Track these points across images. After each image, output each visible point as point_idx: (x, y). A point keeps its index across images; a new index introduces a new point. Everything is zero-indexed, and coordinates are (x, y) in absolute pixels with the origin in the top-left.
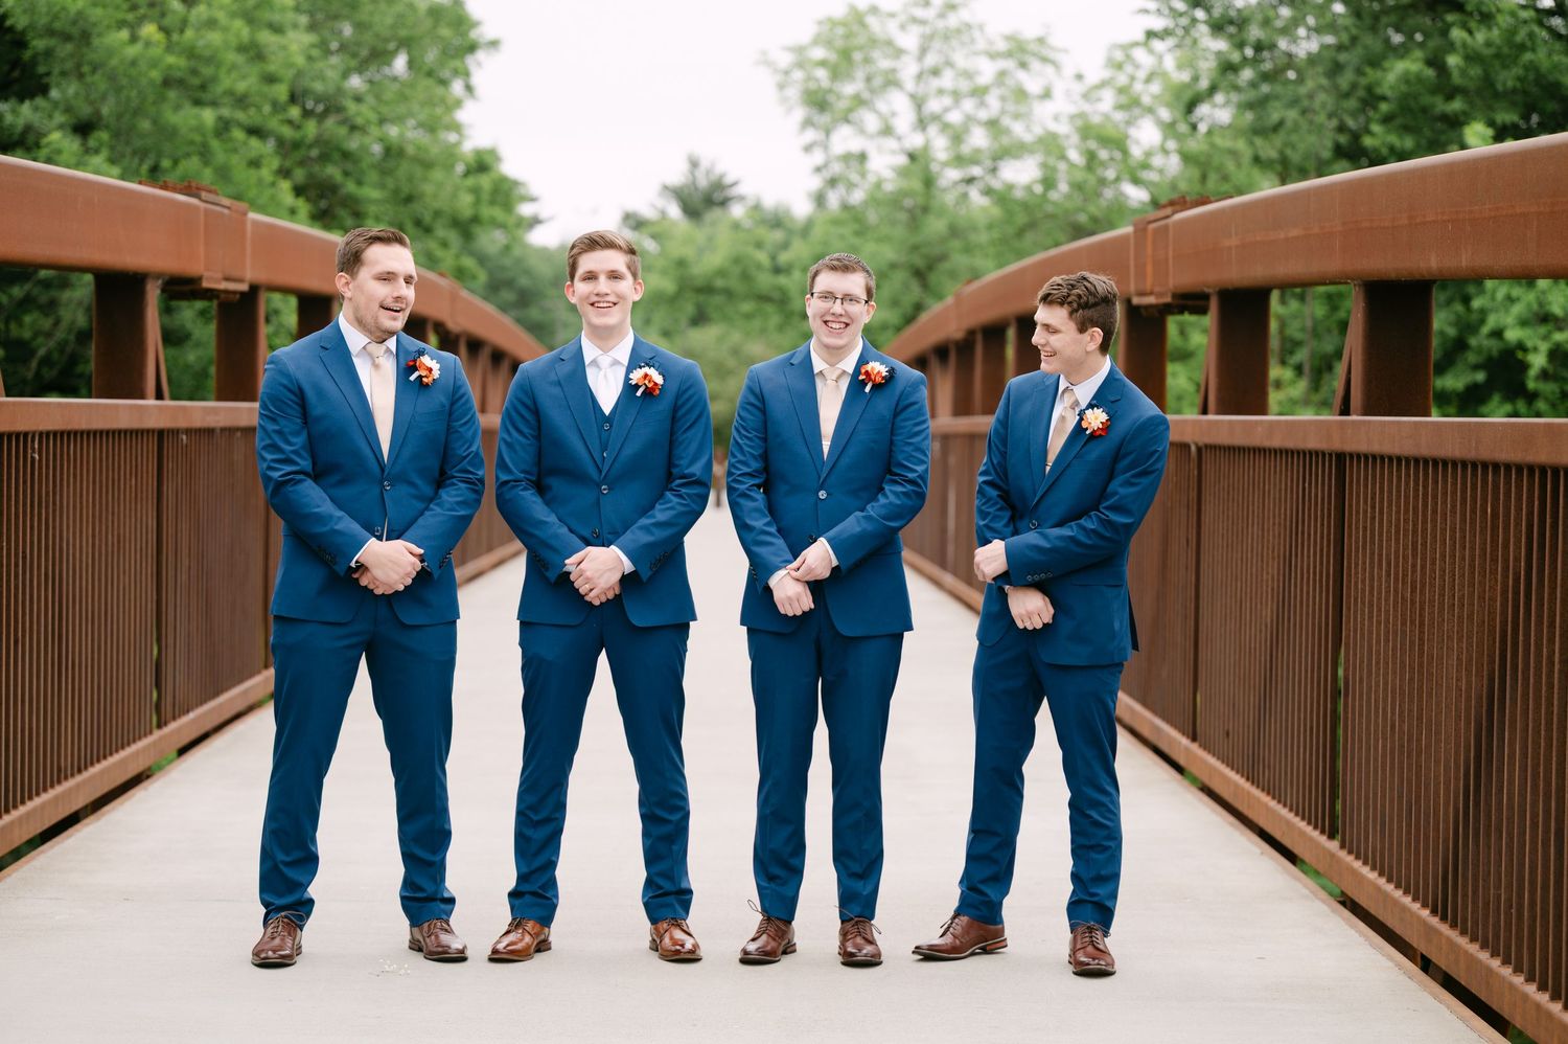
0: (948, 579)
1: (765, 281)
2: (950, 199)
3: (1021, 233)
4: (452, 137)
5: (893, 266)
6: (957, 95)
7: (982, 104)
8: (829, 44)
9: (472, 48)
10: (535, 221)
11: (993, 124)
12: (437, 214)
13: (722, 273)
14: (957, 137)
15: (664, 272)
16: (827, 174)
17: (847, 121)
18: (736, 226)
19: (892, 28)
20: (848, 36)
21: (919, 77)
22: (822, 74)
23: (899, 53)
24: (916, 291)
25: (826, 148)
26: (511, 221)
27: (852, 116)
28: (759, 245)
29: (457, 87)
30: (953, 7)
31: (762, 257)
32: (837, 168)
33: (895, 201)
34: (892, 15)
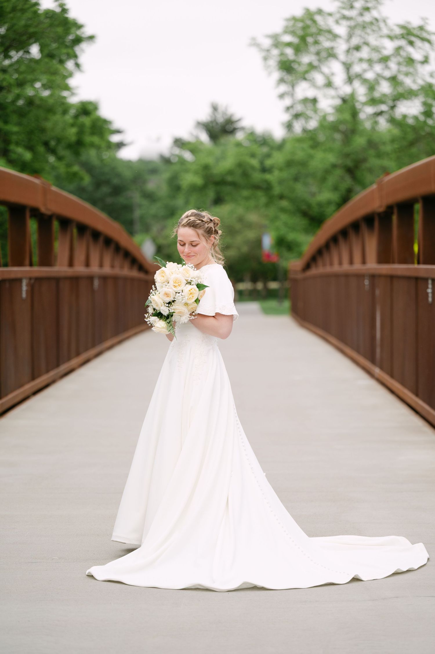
0: (377, 371)
1: (257, 177)
2: (368, 125)
3: (412, 144)
4: (65, 94)
5: (334, 166)
6: (370, 62)
7: (387, 67)
8: (293, 33)
9: (78, 40)
10: (120, 145)
11: (393, 80)
12: (59, 140)
13: (230, 172)
14: (372, 87)
15: (196, 173)
16: (294, 111)
17: (305, 79)
18: (239, 145)
19: (331, 23)
20: (305, 28)
21: (348, 51)
22: (289, 52)
23: (336, 36)
24: (348, 182)
25: (292, 95)
26: (103, 145)
27: (307, 76)
28: (253, 155)
29: (70, 65)
30: (367, 9)
31: (255, 162)
32: (299, 108)
33: (334, 127)
34: (330, 15)
